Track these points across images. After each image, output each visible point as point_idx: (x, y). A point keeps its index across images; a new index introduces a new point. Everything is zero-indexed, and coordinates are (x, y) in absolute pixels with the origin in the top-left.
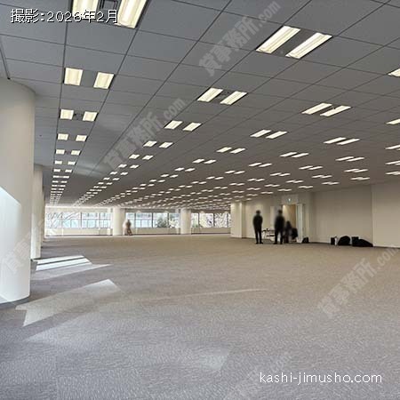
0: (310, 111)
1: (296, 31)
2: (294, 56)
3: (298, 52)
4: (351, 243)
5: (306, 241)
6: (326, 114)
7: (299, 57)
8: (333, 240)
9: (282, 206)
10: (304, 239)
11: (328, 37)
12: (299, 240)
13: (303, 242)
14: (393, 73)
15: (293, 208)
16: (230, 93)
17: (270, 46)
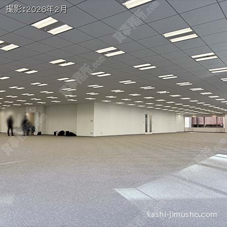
0: (53, 62)
1: (55, 21)
2: (51, 33)
3: (54, 31)
4: (65, 134)
5: (39, 134)
6: (61, 65)
7: (54, 34)
8: (55, 133)
9: (25, 113)
10: (39, 133)
11: (71, 28)
12: (36, 133)
13: (38, 134)
14: (97, 51)
15: (33, 114)
16: (8, 44)
17: (40, 25)
